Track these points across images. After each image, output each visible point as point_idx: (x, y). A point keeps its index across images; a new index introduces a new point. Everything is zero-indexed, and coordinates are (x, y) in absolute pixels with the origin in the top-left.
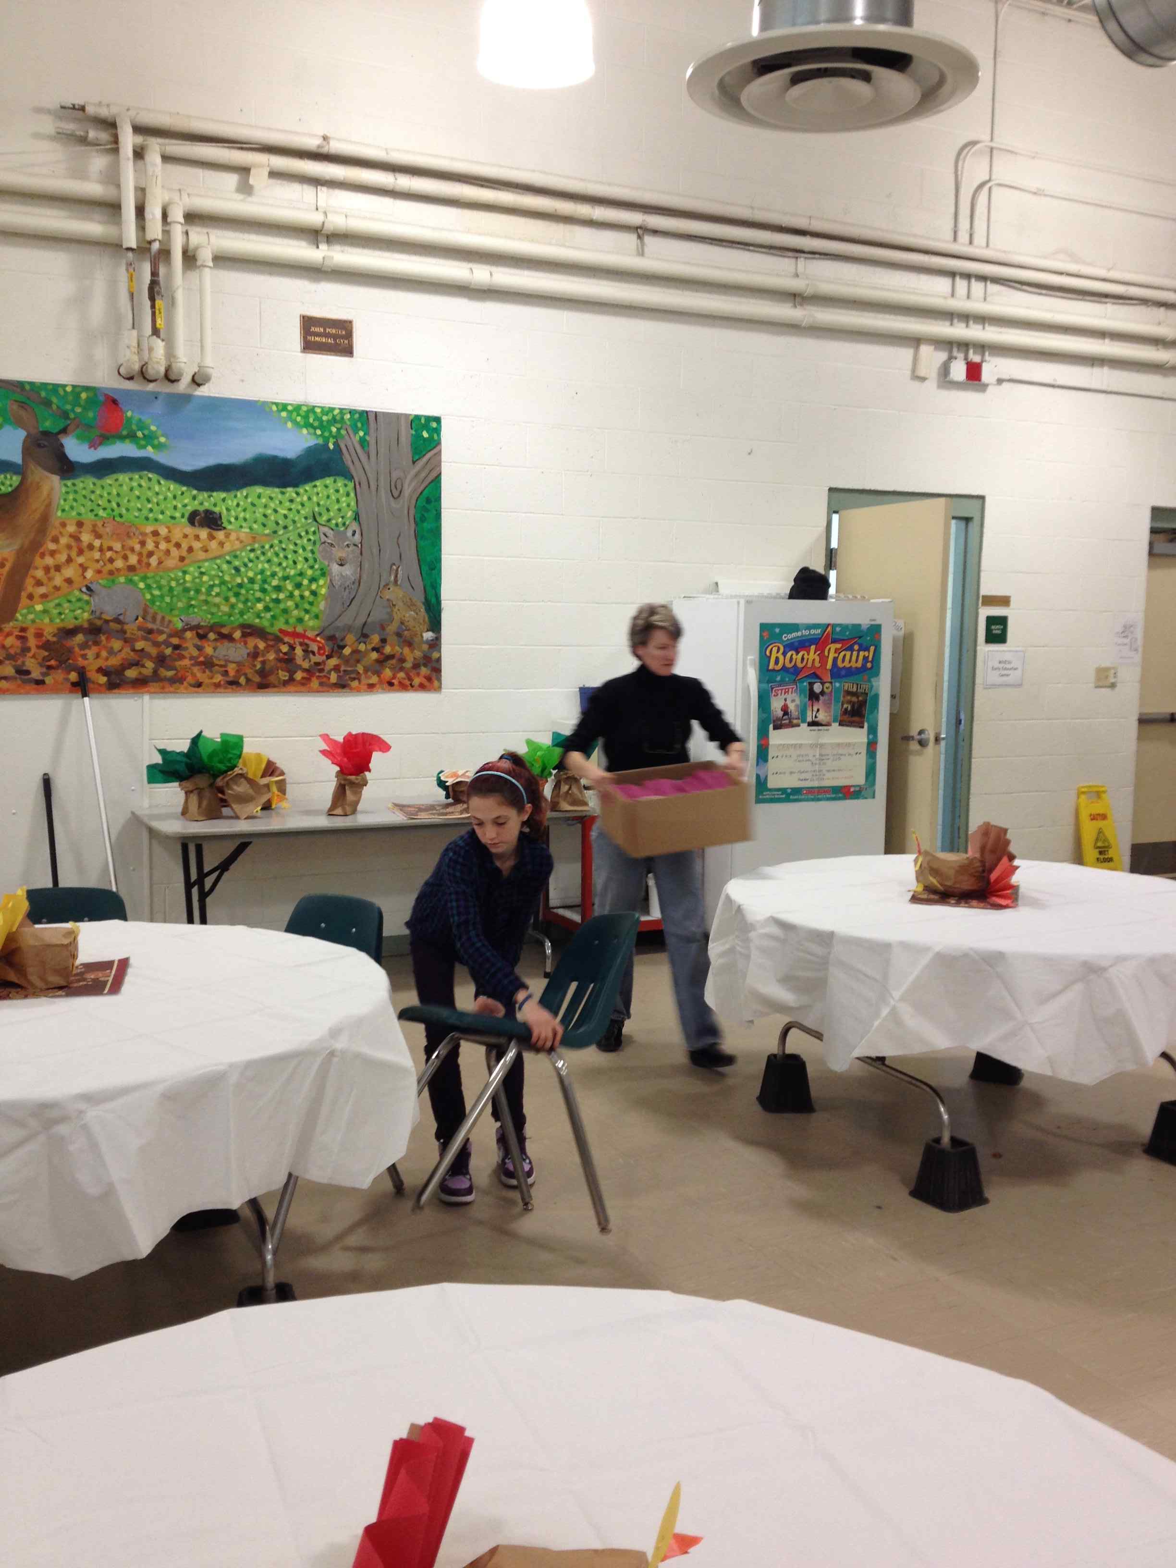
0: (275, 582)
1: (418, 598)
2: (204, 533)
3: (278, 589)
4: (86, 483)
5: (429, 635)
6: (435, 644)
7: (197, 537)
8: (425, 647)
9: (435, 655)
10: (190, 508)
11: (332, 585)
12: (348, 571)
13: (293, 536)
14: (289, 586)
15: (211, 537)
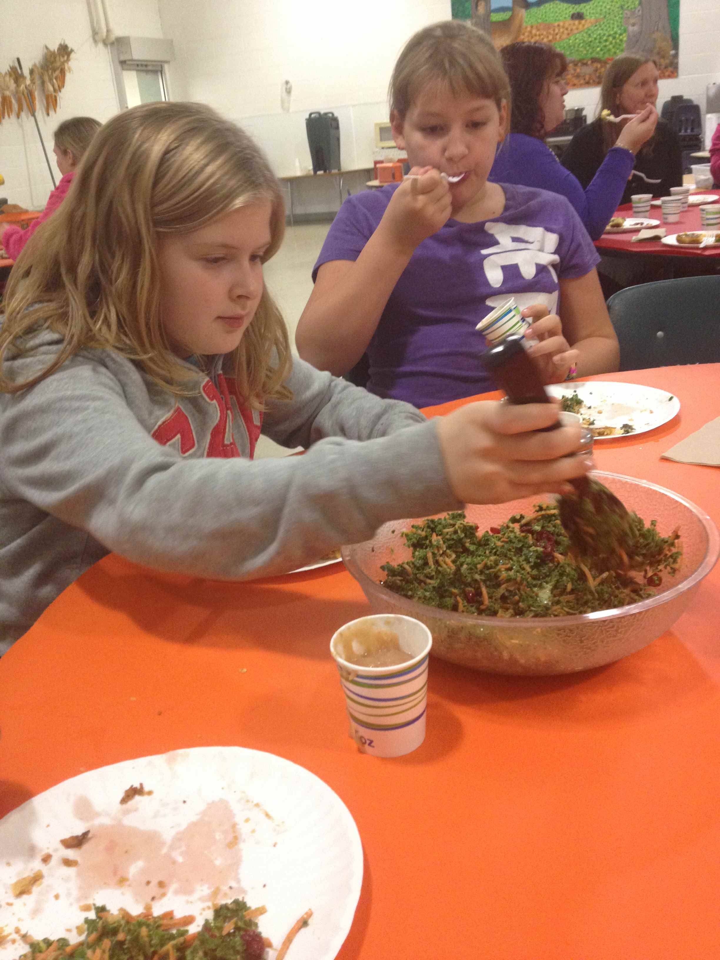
0: (605, 38)
1: (668, 37)
2: (577, 22)
3: (606, 41)
4: (534, 10)
5: (673, 52)
6: (676, 56)
7: (574, 24)
8: (671, 58)
9: (676, 61)
10: (572, 13)
11: (628, 36)
12: (636, 28)
13: (612, 16)
14: (611, 39)
15: (580, 23)
